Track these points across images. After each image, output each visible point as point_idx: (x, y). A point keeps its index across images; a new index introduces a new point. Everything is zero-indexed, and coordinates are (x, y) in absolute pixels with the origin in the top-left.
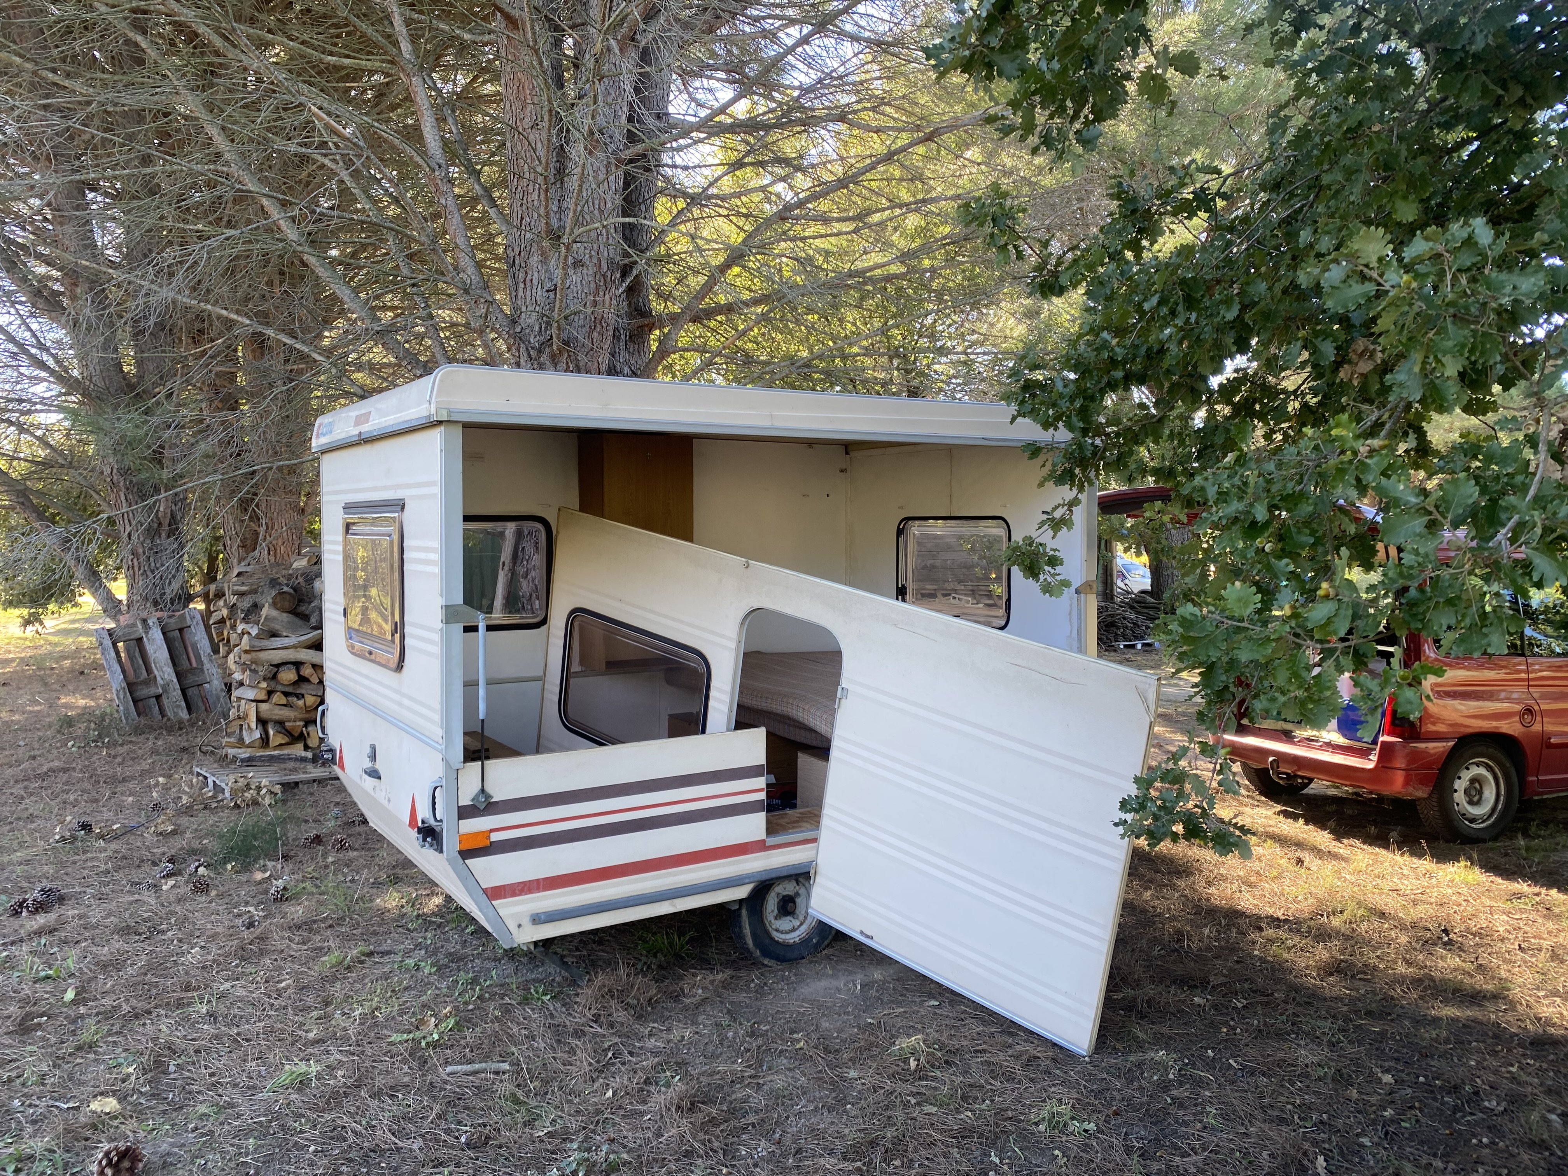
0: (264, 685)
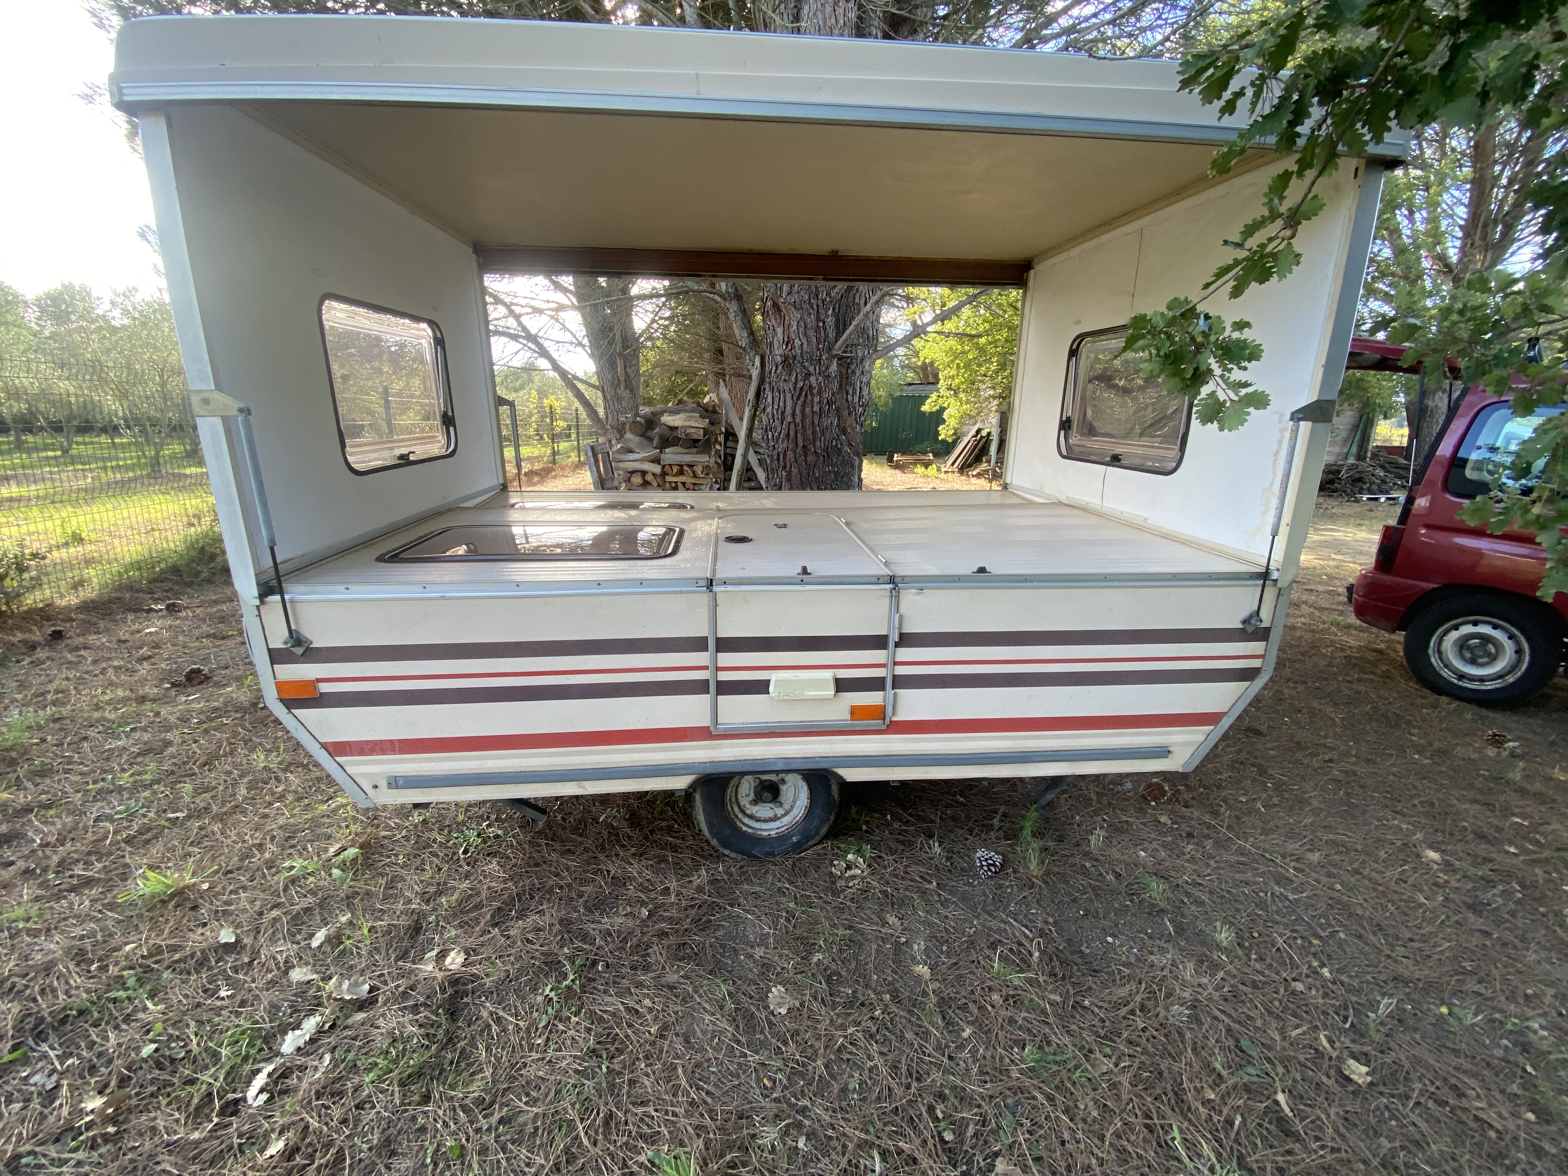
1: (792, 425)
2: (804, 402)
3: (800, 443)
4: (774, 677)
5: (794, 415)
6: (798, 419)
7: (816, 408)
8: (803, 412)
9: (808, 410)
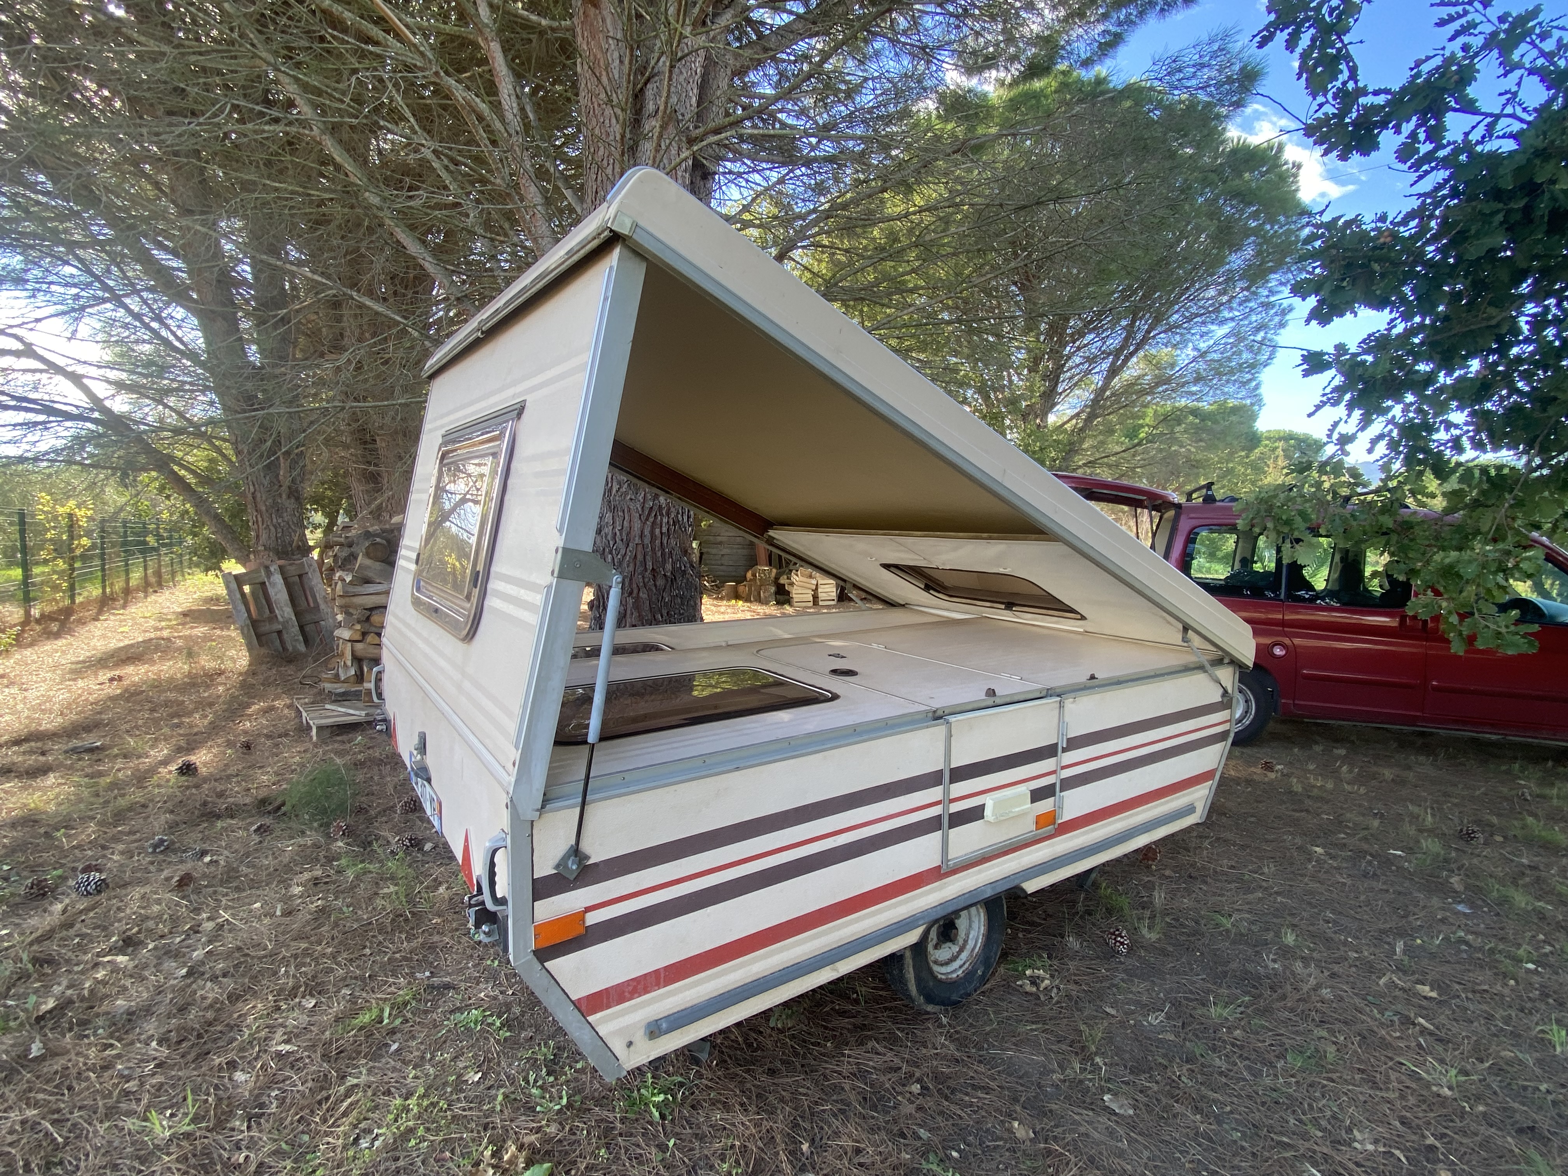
0: (358, 627)
1: (640, 548)
2: (654, 523)
3: (650, 566)
4: (989, 801)
5: (642, 536)
6: (647, 540)
7: (664, 530)
8: (652, 533)
9: (657, 531)
